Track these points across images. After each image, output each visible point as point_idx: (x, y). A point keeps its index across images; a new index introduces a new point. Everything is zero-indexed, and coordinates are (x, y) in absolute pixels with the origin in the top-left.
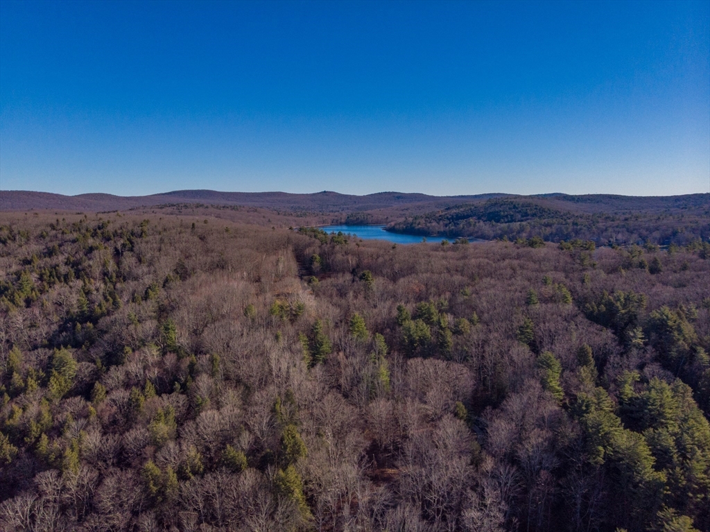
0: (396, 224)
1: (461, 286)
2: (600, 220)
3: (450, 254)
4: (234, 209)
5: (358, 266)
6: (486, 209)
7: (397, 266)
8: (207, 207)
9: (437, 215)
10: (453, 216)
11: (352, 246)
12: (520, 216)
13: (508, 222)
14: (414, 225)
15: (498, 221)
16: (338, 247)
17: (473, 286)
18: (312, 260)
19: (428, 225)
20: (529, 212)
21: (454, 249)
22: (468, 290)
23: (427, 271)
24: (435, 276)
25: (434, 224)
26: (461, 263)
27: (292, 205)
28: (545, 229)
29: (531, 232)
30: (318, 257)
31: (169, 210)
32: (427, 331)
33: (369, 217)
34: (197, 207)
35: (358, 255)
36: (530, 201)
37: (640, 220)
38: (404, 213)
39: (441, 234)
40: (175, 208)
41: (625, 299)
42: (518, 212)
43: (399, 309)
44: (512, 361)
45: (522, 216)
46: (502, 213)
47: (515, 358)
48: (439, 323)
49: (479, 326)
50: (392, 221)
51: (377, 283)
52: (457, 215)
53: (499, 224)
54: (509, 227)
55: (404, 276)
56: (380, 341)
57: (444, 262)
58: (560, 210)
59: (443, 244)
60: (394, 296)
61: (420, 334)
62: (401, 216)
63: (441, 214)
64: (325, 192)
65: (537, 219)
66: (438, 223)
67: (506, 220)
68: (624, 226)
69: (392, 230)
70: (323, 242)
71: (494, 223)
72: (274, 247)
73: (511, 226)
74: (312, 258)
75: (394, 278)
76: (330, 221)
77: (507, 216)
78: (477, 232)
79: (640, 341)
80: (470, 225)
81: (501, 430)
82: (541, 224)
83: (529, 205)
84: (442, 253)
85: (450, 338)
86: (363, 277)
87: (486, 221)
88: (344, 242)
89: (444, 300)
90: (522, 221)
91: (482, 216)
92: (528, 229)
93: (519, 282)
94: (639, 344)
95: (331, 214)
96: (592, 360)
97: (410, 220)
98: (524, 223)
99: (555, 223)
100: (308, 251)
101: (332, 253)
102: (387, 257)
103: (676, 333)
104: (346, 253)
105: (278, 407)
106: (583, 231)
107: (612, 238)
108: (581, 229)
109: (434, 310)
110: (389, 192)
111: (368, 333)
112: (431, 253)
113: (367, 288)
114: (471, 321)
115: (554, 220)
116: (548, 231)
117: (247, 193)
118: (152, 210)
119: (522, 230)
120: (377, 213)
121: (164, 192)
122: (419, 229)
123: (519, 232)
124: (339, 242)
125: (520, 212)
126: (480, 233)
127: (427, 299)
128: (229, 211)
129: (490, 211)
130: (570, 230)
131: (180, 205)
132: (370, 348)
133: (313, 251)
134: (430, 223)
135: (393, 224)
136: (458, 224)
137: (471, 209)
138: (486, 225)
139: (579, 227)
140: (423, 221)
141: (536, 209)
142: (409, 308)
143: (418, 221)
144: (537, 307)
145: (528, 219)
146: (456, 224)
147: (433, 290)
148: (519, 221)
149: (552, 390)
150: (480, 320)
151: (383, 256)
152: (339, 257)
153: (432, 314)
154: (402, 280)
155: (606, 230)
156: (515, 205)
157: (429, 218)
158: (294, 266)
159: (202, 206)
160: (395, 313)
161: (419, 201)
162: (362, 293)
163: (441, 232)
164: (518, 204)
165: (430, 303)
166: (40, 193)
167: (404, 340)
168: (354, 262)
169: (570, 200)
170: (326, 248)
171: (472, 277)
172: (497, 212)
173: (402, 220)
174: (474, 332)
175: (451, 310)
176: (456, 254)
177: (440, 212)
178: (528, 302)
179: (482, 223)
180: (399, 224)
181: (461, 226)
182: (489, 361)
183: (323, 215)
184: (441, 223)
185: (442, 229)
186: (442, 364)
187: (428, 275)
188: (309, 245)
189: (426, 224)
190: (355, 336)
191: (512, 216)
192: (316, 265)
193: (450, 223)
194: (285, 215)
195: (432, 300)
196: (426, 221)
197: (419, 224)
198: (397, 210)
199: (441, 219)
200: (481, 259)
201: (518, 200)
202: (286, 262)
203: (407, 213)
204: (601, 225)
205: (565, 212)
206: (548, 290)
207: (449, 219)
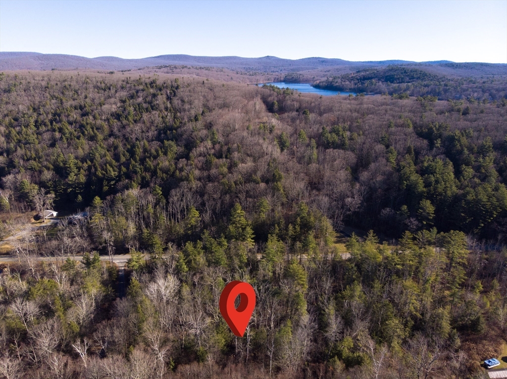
0: (320, 83)
1: (356, 118)
2: (465, 83)
3: (353, 102)
4: (207, 69)
5: (300, 108)
6: (385, 73)
7: (322, 108)
8: (189, 68)
9: (350, 76)
10: (361, 78)
11: (296, 96)
12: (408, 79)
13: (399, 83)
14: (333, 83)
15: (392, 82)
16: (288, 97)
17: (363, 119)
18: (273, 104)
19: (343, 83)
20: (415, 76)
21: (355, 99)
22: (359, 121)
23: (339, 110)
24: (343, 114)
25: (347, 83)
26: (358, 107)
27: (244, 66)
28: (424, 89)
29: (413, 90)
30: (276, 103)
31: (165, 70)
32: (336, 138)
33: (301, 76)
34: (183, 68)
35: (300, 102)
36: (417, 67)
37: (494, 83)
38: (326, 74)
39: (352, 90)
40: (168, 68)
41: (439, 126)
42: (407, 76)
43: (323, 128)
44: (375, 151)
45: (410, 79)
46: (396, 76)
47: (377, 151)
48: (343, 135)
49: (362, 137)
50: (317, 80)
51: (312, 116)
52: (364, 77)
53: (392, 84)
54: (399, 86)
55: (325, 113)
56: (313, 142)
57: (349, 106)
58: (438, 75)
59: (350, 96)
60: (321, 123)
61: (332, 139)
62: (324, 76)
63: (352, 75)
64: (268, 56)
65: (420, 81)
66: (350, 82)
67: (398, 81)
68: (480, 87)
69: (317, 87)
70: (278, 94)
71: (389, 83)
72: (250, 96)
73: (400, 86)
74: (273, 103)
75: (321, 114)
76: (273, 79)
77: (398, 79)
78: (377, 89)
79: (439, 145)
80: (372, 84)
81: (364, 175)
82: (421, 85)
83: (416, 71)
84: (348, 101)
85: (347, 142)
86: (305, 113)
87: (384, 82)
88: (291, 94)
89: (347, 125)
90: (409, 82)
91: (381, 78)
92: (412, 88)
93: (387, 117)
94: (438, 146)
95: (274, 73)
96: (413, 153)
97: (331, 79)
98: (410, 84)
99: (432, 84)
100: (270, 99)
101: (284, 101)
102: (317, 103)
103: (457, 142)
104: (293, 101)
105: (270, 164)
106: (450, 90)
107: (470, 95)
108: (449, 89)
109: (341, 129)
110: (316, 58)
111: (307, 139)
112: (342, 101)
113: (306, 119)
114: (359, 135)
115: (432, 83)
116: (426, 89)
117: (212, 57)
118: (154, 70)
119: (407, 89)
120: (306, 74)
121: (154, 56)
122: (336, 87)
123: (405, 90)
124: (288, 94)
125: (408, 76)
126: (378, 90)
127: (338, 124)
128: (204, 71)
129: (387, 74)
130: (441, 89)
131: (172, 67)
132: (308, 145)
133: (273, 99)
134: (345, 82)
135: (318, 82)
136: (364, 83)
137: (374, 73)
138: (383, 84)
139: (448, 88)
140: (339, 80)
141: (421, 74)
142: (328, 129)
143: (336, 81)
144: (393, 129)
145: (414, 81)
146: (363, 83)
147: (341, 120)
148: (407, 82)
149: (391, 162)
150: (363, 134)
151: (314, 102)
152: (289, 102)
153: (340, 131)
154: (325, 115)
155: (467, 90)
156: (405, 71)
157: (344, 78)
158: (264, 107)
159: (186, 67)
160: (321, 131)
161: (338, 64)
162: (304, 121)
163: (352, 89)
164: (408, 70)
165: (339, 126)
166: (72, 56)
167: (325, 142)
168: (298, 106)
169: (450, 67)
170: (281, 97)
171: (363, 115)
172: (393, 75)
173: (324, 79)
174: (359, 140)
175: (350, 130)
176: (356, 102)
177: (352, 74)
178: (389, 126)
179: (380, 83)
180: (322, 82)
181: (366, 85)
182: (365, 151)
183: (268, 74)
184: (352, 82)
185: (353, 86)
186: (342, 151)
187: (339, 113)
188: (270, 96)
189: (341, 82)
190: (301, 140)
191: (402, 78)
192: (276, 107)
193: (358, 82)
194: (241, 74)
195: (340, 125)
196: (341, 80)
197: (336, 83)
198: (321, 71)
199: (352, 80)
200: (369, 105)
201: (409, 67)
202: (259, 105)
203: (328, 74)
204: (464, 86)
205: (441, 76)
206: (401, 121)
207: (358, 80)
